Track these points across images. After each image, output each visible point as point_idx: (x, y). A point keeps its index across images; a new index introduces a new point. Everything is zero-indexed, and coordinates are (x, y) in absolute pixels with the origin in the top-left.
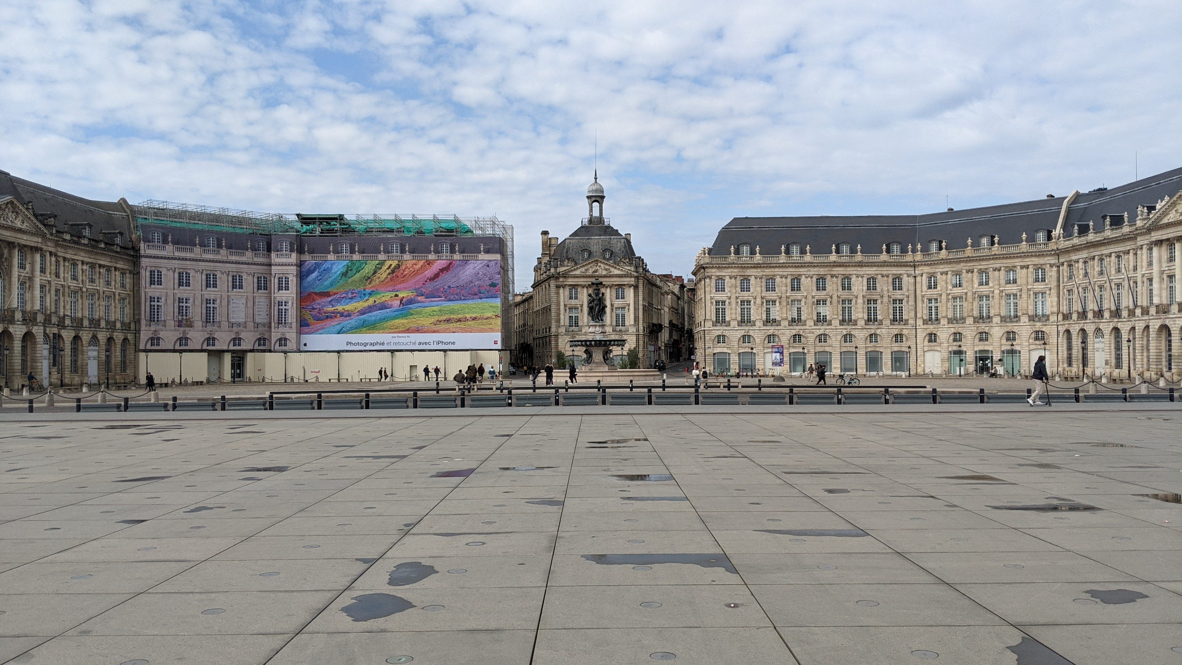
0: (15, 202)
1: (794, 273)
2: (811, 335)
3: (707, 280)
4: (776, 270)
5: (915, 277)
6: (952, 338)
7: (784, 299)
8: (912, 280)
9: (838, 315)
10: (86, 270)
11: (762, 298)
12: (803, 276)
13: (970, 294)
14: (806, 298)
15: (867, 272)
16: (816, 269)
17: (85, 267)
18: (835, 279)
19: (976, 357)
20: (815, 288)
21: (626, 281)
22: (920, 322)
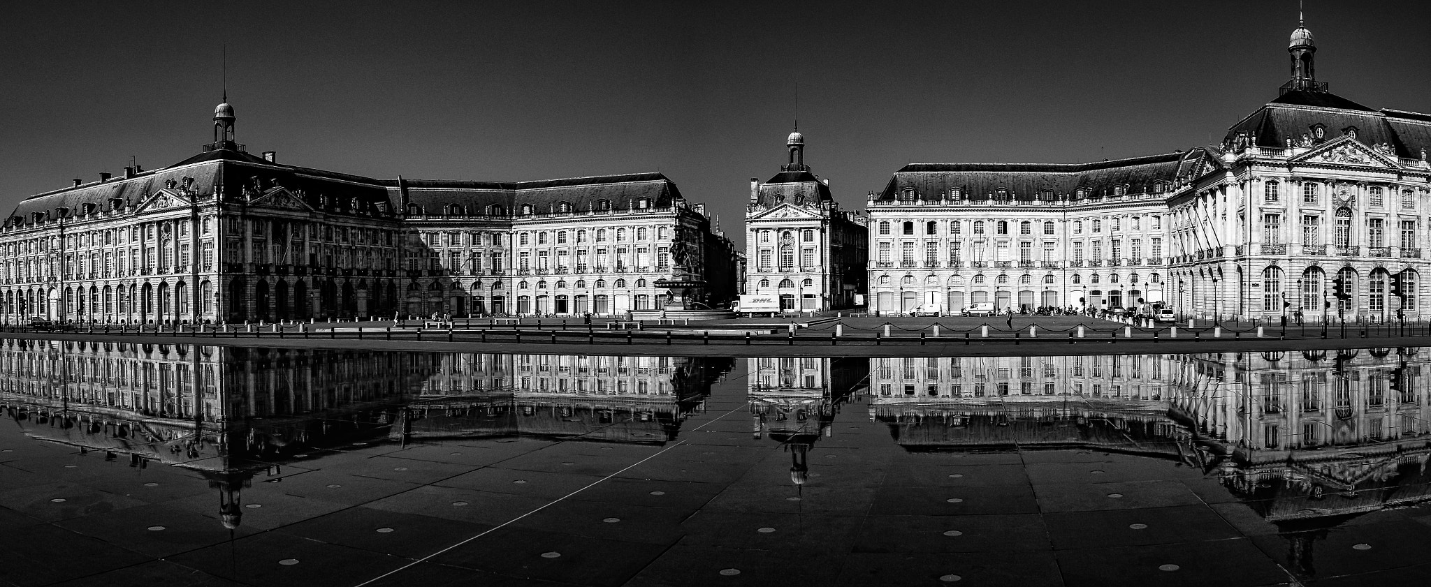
0: (286, 191)
1: (953, 217)
3: (872, 223)
4: (937, 213)
5: (1064, 222)
6: (1091, 279)
7: (944, 241)
10: (355, 233)
11: (924, 240)
12: (961, 220)
13: (1105, 239)
16: (974, 213)
17: (353, 231)
18: (992, 222)
20: (972, 231)
21: (813, 223)
22: (1067, 264)
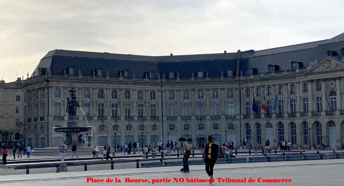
1: (100, 87)
2: (109, 125)
3: (50, 89)
4: (90, 84)
5: (162, 92)
6: (183, 127)
7: (95, 103)
8: (160, 94)
9: (123, 113)
11: (82, 102)
12: (105, 89)
13: (193, 103)
14: (107, 102)
15: (138, 88)
16: (112, 85)
18: (121, 91)
19: (197, 138)
20: (111, 97)
22: (165, 118)
